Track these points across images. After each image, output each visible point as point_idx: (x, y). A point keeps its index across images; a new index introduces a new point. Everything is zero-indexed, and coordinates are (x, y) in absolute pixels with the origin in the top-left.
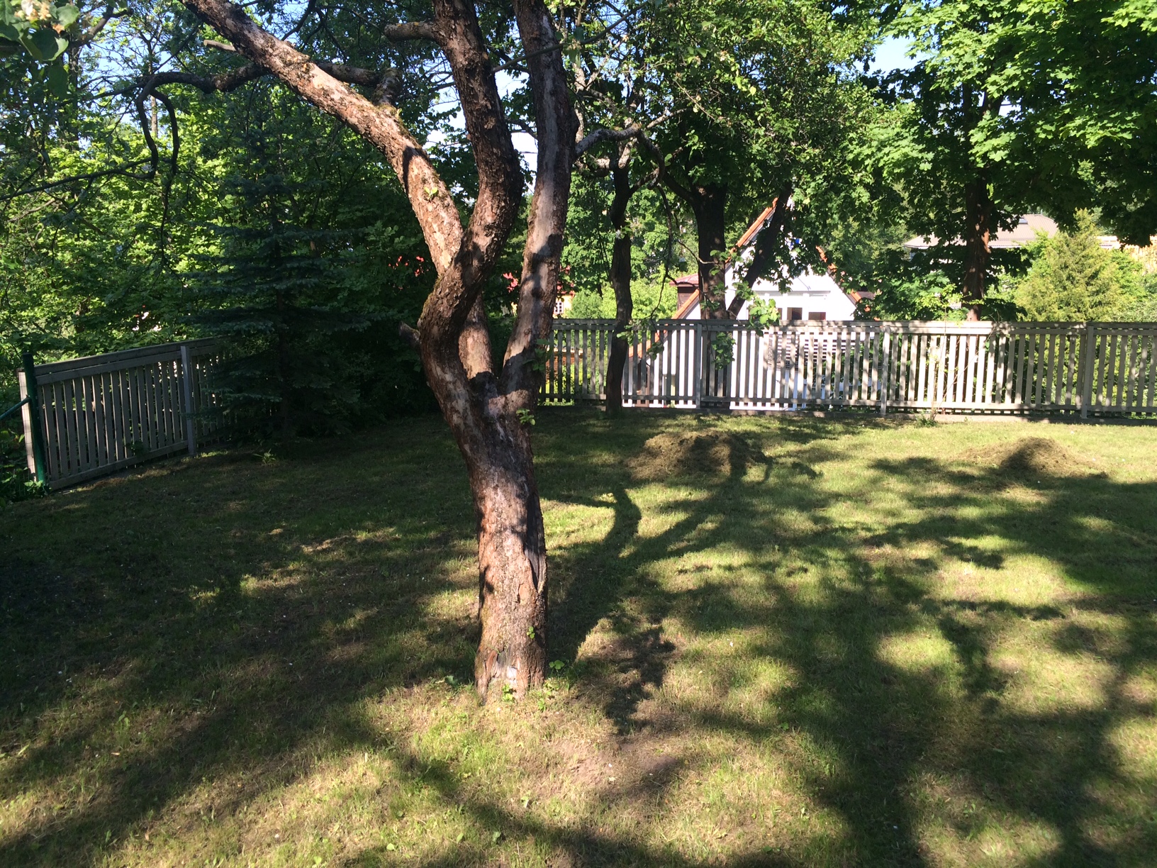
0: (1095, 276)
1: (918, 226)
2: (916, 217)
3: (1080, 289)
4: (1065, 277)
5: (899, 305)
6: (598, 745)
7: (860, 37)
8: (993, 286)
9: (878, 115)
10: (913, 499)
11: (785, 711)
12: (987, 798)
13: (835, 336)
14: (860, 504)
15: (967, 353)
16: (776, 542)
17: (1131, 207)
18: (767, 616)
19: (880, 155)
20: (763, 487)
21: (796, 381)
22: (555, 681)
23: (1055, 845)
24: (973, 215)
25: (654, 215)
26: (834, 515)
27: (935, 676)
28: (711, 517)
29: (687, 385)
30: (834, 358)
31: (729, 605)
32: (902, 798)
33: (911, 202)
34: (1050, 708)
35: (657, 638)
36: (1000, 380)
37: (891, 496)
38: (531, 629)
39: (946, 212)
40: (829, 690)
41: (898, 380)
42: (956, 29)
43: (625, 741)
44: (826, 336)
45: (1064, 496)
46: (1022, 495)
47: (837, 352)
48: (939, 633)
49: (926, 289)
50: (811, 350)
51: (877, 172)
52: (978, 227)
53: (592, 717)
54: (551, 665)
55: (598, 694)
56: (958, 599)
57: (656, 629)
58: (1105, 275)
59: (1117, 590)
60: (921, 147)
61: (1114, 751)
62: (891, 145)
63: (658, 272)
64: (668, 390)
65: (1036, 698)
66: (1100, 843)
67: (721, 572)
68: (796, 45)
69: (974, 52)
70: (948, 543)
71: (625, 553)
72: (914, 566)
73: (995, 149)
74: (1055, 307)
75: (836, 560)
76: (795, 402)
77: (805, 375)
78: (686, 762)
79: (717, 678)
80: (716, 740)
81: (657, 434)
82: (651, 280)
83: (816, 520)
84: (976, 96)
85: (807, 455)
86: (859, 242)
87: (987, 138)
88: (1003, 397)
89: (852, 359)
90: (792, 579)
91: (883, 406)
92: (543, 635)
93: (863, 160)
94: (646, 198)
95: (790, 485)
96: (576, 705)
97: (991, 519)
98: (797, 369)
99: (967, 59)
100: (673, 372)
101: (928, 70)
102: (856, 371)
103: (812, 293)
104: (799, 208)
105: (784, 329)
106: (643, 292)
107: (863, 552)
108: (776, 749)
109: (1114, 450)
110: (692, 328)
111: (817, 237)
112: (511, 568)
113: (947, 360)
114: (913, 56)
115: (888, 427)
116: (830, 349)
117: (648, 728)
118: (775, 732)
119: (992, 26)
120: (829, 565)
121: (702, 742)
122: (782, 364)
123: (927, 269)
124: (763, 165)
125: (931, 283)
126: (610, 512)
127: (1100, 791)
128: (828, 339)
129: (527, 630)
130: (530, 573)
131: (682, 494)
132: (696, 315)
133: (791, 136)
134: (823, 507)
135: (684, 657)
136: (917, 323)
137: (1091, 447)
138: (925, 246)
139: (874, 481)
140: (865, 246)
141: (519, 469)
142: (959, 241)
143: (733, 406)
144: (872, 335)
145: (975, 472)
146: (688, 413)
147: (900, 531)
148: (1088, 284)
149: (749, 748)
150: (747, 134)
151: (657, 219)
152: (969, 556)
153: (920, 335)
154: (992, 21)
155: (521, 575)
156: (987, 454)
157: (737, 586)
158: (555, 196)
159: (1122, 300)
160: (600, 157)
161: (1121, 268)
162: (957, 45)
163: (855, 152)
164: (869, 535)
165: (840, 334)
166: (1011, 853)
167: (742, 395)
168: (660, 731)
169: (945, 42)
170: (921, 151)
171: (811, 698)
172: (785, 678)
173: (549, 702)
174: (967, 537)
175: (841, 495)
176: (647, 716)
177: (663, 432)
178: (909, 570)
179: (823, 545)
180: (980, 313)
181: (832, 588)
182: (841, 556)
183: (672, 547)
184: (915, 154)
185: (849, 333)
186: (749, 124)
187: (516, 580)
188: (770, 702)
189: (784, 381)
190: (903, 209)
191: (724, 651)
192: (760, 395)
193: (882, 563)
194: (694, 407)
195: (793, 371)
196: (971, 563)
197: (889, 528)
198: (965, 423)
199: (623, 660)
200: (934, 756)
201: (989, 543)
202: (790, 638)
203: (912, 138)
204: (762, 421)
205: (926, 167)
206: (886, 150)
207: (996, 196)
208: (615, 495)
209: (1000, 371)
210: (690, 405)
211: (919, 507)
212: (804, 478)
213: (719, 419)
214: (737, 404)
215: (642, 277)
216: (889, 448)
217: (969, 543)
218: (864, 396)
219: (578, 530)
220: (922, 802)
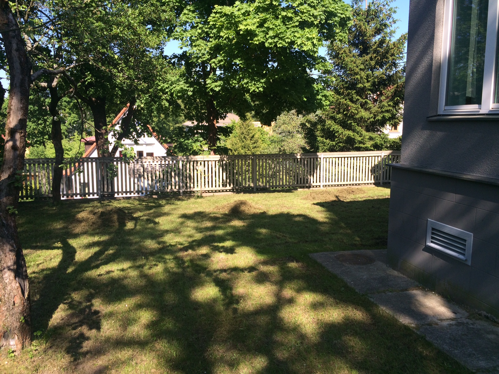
0: (253, 137)
1: (189, 118)
2: (188, 113)
3: (248, 142)
4: (243, 137)
5: (184, 149)
6: (64, 369)
7: (160, 38)
8: (218, 141)
9: (171, 71)
10: (198, 229)
11: (154, 332)
12: (239, 350)
13: (159, 163)
14: (177, 234)
15: (212, 168)
16: (143, 255)
17: (264, 111)
18: (142, 290)
19: (172, 87)
20: (134, 231)
21: (144, 183)
22: (37, 342)
23: (266, 363)
24: (210, 114)
25: (70, 109)
26: (167, 240)
27: (214, 302)
28: (111, 248)
29: (93, 187)
30: (159, 172)
31: (124, 287)
32: (207, 359)
33: (185, 107)
34: (258, 307)
35: (90, 310)
36: (225, 178)
37: (189, 229)
38: (22, 318)
39: (199, 112)
40: (172, 318)
41: (186, 180)
42: (197, 40)
43: (78, 364)
44: (155, 163)
45: (252, 222)
46: (237, 223)
47: (161, 170)
48: (213, 284)
49: (195, 142)
50: (150, 169)
51: (172, 94)
52: (212, 118)
53: (59, 356)
54: (35, 334)
55: (62, 344)
56: (219, 269)
57: (89, 305)
58: (256, 136)
59: (275, 256)
60: (188, 85)
61: (281, 320)
62: (176, 84)
63: (74, 135)
64: (85, 190)
65: (252, 304)
66: (281, 358)
67: (118, 272)
68: (133, 39)
69: (205, 49)
70: (213, 246)
71: (70, 270)
72: (201, 257)
73: (216, 86)
74: (240, 149)
75: (170, 260)
76: (144, 192)
77: (148, 180)
78: (110, 367)
79: (121, 323)
80: (123, 352)
81: (81, 211)
82: (71, 139)
83: (159, 243)
84: (207, 66)
85: (152, 215)
86: (164, 123)
87: (213, 82)
88: (226, 184)
89: (167, 172)
90: (151, 271)
91: (181, 191)
92: (29, 320)
93: (165, 89)
94: (65, 101)
95: (146, 229)
96: (50, 352)
97: (228, 234)
98: (144, 177)
99: (203, 51)
100: (86, 181)
101: (188, 55)
102: (169, 177)
103: (147, 145)
104: (139, 108)
105: (137, 161)
106: (67, 145)
107: (181, 254)
108: (152, 350)
109: (267, 202)
110: (94, 161)
111: (148, 121)
112: (9, 288)
113: (205, 171)
114: (181, 48)
115: (184, 200)
116: (157, 168)
117: (89, 354)
118: (150, 342)
119: (211, 40)
120: (167, 262)
121: (117, 355)
122: (137, 176)
123: (194, 134)
124: (121, 89)
125: (196, 140)
126: (60, 252)
127: (279, 337)
128: (156, 164)
129: (20, 319)
130: (20, 289)
131: (96, 239)
132: (95, 155)
133: (134, 78)
134: (161, 237)
135: (104, 316)
136: (192, 156)
137: (259, 202)
138: (192, 125)
139: (182, 223)
140: (167, 125)
141: (10, 237)
142: (205, 123)
143: (116, 195)
144: (175, 161)
145: (220, 216)
146: (95, 201)
147: (194, 243)
148: (251, 140)
149: (139, 352)
150: (115, 75)
151: (72, 111)
152: (221, 250)
153: (194, 161)
154: (210, 37)
155: (14, 291)
156: (223, 208)
157: (127, 278)
158: (21, 100)
159: (263, 146)
160: (42, 82)
161: (261, 134)
162: (198, 45)
163: (161, 85)
164: (182, 246)
165: (161, 162)
166: (251, 371)
167: (120, 190)
168: (95, 354)
169: (194, 44)
170: (188, 87)
171: (165, 323)
172: (152, 316)
173: (35, 353)
174: (220, 243)
175: (168, 231)
176: (88, 348)
177: (84, 210)
178: (200, 259)
179: (163, 254)
180: (216, 152)
181: (169, 272)
182: (171, 257)
183: (93, 264)
184: (185, 88)
185: (165, 162)
186: (115, 71)
187: (12, 294)
188: (147, 329)
189: (139, 183)
190: (183, 110)
191: (123, 310)
192: (128, 190)
193: (188, 258)
194: (98, 197)
195: (142, 178)
196: (223, 253)
197: (189, 243)
198: (213, 196)
199: (73, 324)
200: (218, 337)
201: (228, 244)
202: (153, 297)
203: (184, 81)
204: (130, 201)
205: (190, 93)
206: (174, 86)
207: (217, 106)
208: (62, 243)
209: (224, 174)
210: (96, 196)
211: (201, 232)
212: (152, 225)
213: (110, 202)
214: (118, 195)
215: (66, 138)
216: (186, 209)
217: (221, 245)
218: (173, 187)
219: (43, 262)
220: (215, 358)
